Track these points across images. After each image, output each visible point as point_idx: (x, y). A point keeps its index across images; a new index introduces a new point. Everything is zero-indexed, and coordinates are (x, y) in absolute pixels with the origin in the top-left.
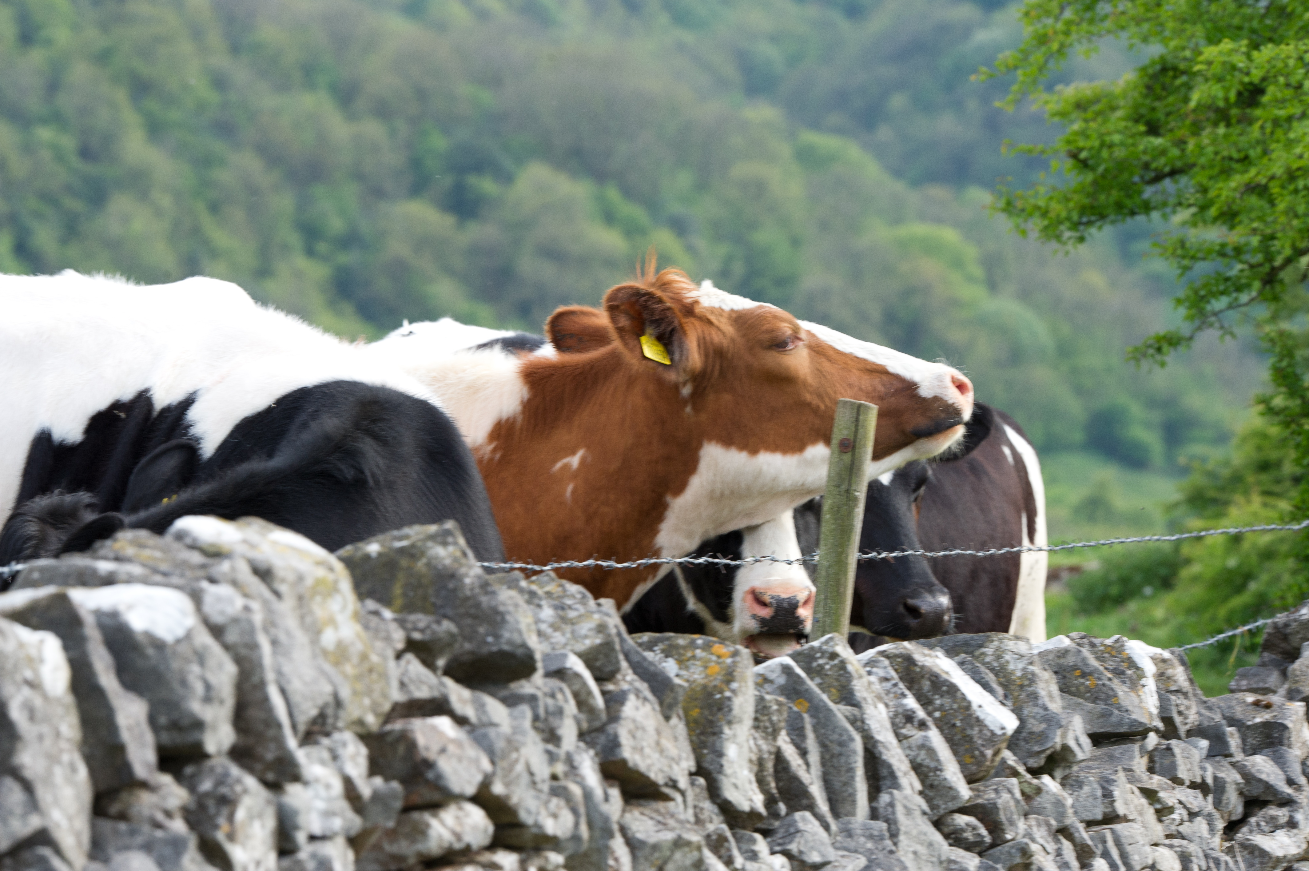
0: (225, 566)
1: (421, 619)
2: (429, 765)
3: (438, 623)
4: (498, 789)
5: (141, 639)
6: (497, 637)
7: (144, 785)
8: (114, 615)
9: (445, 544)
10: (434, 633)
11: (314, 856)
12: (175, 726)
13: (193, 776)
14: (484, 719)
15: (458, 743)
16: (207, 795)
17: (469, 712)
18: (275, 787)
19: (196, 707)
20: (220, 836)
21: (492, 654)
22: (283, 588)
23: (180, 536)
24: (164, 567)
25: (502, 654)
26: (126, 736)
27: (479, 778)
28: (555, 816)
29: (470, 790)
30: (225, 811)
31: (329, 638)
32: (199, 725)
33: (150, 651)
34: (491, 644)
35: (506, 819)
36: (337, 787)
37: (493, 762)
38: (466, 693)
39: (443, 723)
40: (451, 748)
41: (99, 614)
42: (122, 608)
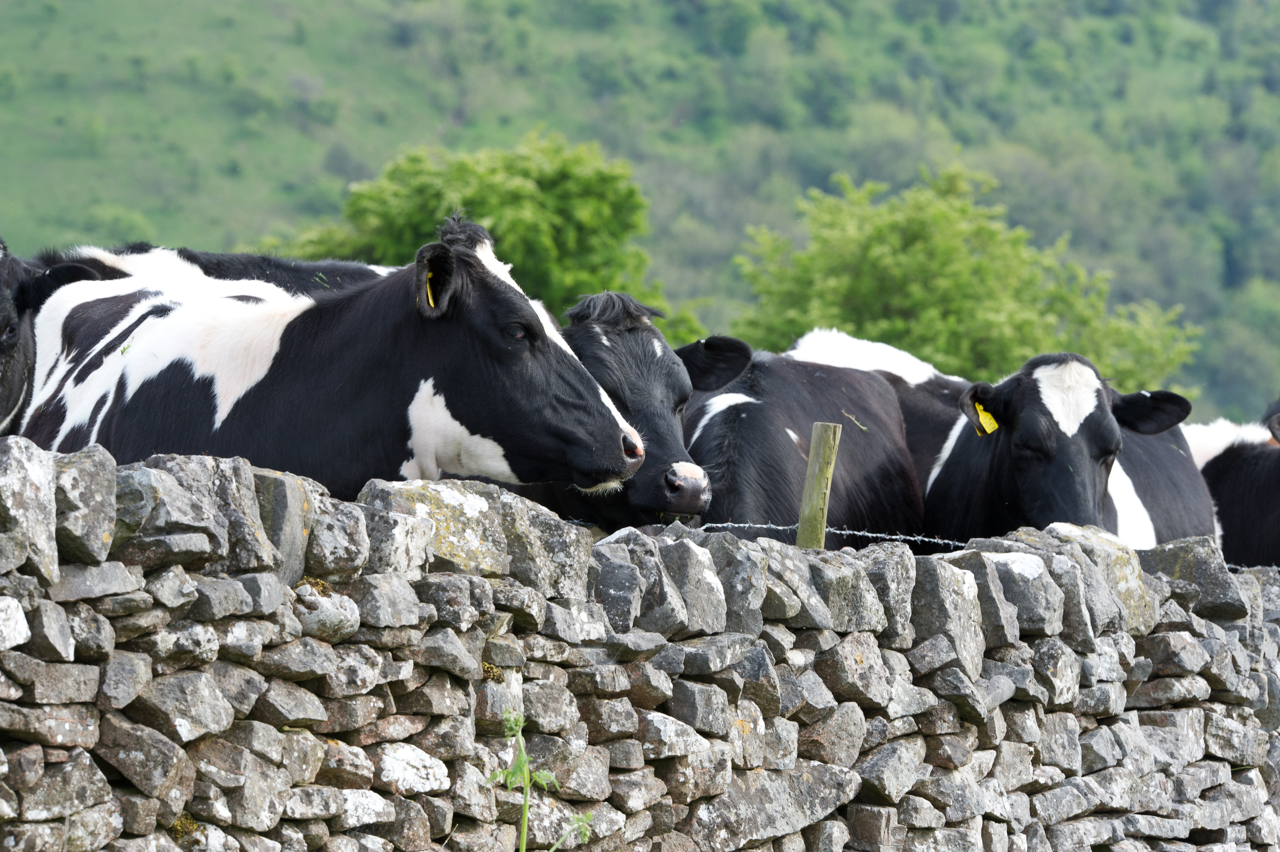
0: (1069, 547)
1: (1182, 583)
2: (1176, 654)
3: (1190, 585)
4: (1214, 670)
5: (1016, 576)
6: (1225, 595)
7: (1012, 646)
8: (1005, 565)
9: (1203, 546)
10: (1187, 589)
11: (1099, 689)
12: (1030, 620)
13: (1039, 644)
14: (1212, 635)
15: (1194, 646)
16: (1044, 653)
17: (1204, 631)
18: (1082, 654)
19: (1041, 611)
20: (1049, 673)
21: (1222, 603)
22: (1099, 560)
23: (1050, 532)
24: (1038, 546)
25: (1227, 604)
26: (1004, 622)
27: (1203, 664)
28: (1248, 688)
29: (1197, 669)
30: (1052, 662)
31: (1122, 586)
32: (1042, 620)
33: (1021, 583)
34: (1222, 599)
35: (1220, 687)
36: (1116, 658)
37: (1212, 657)
38: (1203, 622)
39: (1186, 635)
40: (1188, 647)
41: (997, 564)
42: (1009, 562)
